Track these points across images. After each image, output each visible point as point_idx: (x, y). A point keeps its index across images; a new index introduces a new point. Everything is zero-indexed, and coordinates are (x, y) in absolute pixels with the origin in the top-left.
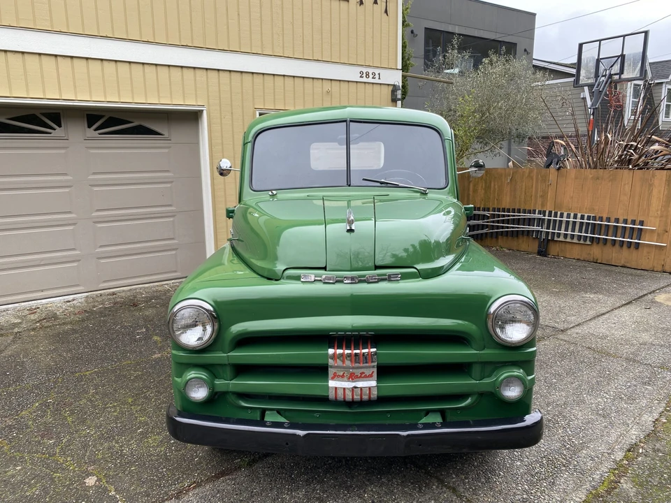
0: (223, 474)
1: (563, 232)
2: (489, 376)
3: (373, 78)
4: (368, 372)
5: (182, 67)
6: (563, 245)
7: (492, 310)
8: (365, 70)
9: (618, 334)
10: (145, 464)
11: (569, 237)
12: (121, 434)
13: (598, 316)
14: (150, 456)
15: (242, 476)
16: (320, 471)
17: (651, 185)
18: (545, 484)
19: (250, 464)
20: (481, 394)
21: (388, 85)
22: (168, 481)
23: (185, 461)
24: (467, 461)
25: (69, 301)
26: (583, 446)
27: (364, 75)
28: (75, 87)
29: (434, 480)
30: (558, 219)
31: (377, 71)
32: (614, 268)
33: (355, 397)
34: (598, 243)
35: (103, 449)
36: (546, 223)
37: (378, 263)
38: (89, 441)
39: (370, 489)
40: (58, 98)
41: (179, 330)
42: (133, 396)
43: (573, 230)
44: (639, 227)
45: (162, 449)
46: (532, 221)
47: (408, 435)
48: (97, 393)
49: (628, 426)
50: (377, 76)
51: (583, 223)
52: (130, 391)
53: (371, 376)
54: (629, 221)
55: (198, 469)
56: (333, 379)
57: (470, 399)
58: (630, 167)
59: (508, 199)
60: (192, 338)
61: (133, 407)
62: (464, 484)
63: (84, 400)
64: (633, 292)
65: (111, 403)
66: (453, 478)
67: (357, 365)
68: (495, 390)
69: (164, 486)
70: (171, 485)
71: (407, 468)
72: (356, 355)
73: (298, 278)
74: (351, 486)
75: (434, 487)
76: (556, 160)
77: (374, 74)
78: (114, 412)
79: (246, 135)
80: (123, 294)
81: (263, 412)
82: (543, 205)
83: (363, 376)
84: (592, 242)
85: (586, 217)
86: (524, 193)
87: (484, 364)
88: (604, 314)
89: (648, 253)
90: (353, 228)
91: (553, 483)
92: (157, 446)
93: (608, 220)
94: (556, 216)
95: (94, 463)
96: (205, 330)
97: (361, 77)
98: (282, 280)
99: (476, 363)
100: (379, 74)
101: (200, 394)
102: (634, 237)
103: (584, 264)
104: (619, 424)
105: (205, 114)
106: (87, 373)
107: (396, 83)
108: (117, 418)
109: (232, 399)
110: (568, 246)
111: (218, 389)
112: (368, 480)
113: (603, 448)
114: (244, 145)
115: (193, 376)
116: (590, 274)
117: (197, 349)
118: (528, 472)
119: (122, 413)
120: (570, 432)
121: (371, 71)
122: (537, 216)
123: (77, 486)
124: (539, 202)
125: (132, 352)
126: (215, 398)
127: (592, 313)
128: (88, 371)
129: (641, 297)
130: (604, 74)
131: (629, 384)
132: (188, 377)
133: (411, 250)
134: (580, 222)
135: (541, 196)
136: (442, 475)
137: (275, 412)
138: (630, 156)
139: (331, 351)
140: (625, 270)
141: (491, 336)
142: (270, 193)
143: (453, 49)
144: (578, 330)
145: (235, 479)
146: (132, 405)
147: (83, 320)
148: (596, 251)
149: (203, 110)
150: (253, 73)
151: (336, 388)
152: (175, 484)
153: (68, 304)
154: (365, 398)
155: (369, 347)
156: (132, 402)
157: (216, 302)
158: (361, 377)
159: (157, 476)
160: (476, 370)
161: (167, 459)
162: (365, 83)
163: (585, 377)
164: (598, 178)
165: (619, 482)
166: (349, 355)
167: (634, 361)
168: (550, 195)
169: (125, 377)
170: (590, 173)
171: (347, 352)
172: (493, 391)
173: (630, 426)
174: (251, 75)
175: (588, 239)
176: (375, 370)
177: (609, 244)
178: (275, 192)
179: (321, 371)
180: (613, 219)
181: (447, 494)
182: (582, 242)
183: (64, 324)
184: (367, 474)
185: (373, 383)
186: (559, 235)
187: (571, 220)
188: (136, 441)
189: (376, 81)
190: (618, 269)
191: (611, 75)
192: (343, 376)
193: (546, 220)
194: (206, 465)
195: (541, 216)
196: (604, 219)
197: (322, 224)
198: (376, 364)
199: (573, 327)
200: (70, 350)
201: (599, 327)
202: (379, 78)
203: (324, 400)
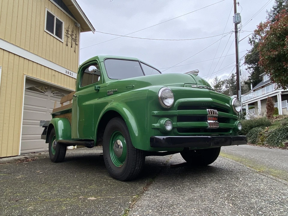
2: (235, 123)
20: (234, 129)
57: (231, 130)
68: (237, 127)
73: (190, 86)
77: (70, 73)
95: (78, 196)
97: (66, 73)
99: (232, 118)
105: (1, 70)
111: (173, 126)
117: (169, 108)
139: (208, 110)
141: (233, 110)
151: (210, 123)
174: (23, 59)
202: (72, 75)
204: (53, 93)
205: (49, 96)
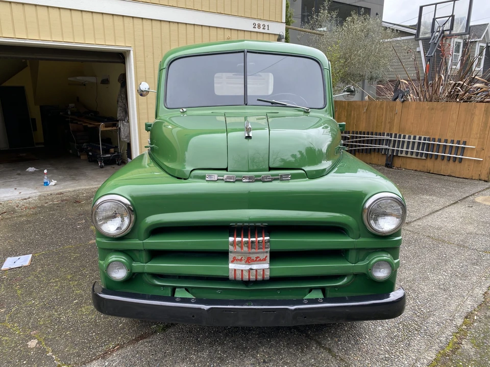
0: (142, 337)
1: (405, 149)
2: (363, 260)
3: (263, 29)
4: (262, 256)
5: (113, 15)
6: (405, 159)
7: (367, 205)
8: (257, 22)
9: (450, 226)
10: (78, 329)
11: (409, 153)
12: (60, 304)
13: (434, 212)
14: (83, 323)
15: (157, 338)
16: (221, 335)
17: (472, 114)
18: (402, 346)
19: (164, 330)
20: (356, 275)
21: (275, 34)
22: (96, 343)
23: (111, 326)
24: (339, 326)
25: (26, 199)
26: (430, 314)
27: (257, 26)
28: (26, 28)
29: (313, 342)
30: (401, 139)
31: (266, 23)
32: (443, 177)
33: (251, 277)
34: (431, 158)
35: (44, 317)
36: (392, 142)
37: (271, 166)
38: (34, 310)
39: (261, 350)
40: (13, 37)
41: (100, 220)
42: (72, 273)
43: (413, 148)
44: (463, 146)
45: (93, 317)
46: (381, 142)
47: (296, 309)
48: (43, 271)
49: (464, 298)
50: (266, 27)
51: (420, 143)
52: (70, 269)
53: (264, 260)
54: (455, 141)
55: (121, 333)
56: (232, 262)
57: (346, 278)
58: (458, 100)
59: (364, 125)
60: (112, 227)
61: (71, 282)
62: (338, 345)
63: (32, 277)
64: (459, 195)
65: (54, 279)
66: (328, 341)
67: (253, 250)
68: (367, 272)
69: (93, 348)
70: (99, 347)
71: (291, 332)
72: (252, 242)
73: (203, 177)
74: (246, 348)
75: (314, 348)
76: (401, 95)
77: (264, 25)
78: (55, 286)
79: (161, 64)
80: (69, 194)
81: (174, 289)
82: (390, 129)
83: (258, 259)
84: (427, 158)
85: (422, 139)
86: (376, 120)
87: (359, 250)
88: (437, 211)
89: (469, 165)
90: (251, 135)
91: (409, 344)
92: (89, 314)
93: (440, 140)
94: (400, 137)
95: (36, 328)
96: (123, 221)
97: (254, 27)
98: (190, 179)
99: (352, 249)
100: (268, 26)
101: (120, 274)
102: (458, 154)
103: (420, 173)
104: (457, 296)
105: (132, 53)
106: (36, 255)
107: (281, 34)
108: (58, 291)
109: (148, 279)
110: (409, 161)
111: (135, 270)
112: (260, 343)
113: (445, 316)
114: (160, 71)
115: (114, 259)
116: (425, 181)
117: (117, 236)
118: (388, 335)
119: (62, 287)
120: (419, 303)
121: (262, 23)
122: (386, 137)
123: (21, 347)
124: (388, 126)
125: (72, 238)
126: (133, 278)
127: (428, 210)
128: (37, 253)
129: (465, 198)
130: (438, 30)
131: (461, 265)
132: (110, 260)
133: (299, 156)
134: (418, 142)
135: (389, 122)
136: (319, 338)
137: (184, 289)
138: (458, 92)
139: (231, 239)
140: (451, 178)
141: (366, 227)
142: (181, 110)
143: (324, 10)
144: (419, 223)
145: (152, 341)
146: (70, 281)
147: (36, 214)
148: (429, 164)
149: (130, 50)
150: (169, 22)
151: (235, 270)
152: (102, 346)
153: (25, 201)
154: (260, 278)
155: (264, 235)
156: (71, 278)
157: (132, 197)
158: (256, 261)
159: (87, 339)
160: (352, 255)
161: (96, 325)
162: (257, 32)
163: (428, 260)
164: (433, 109)
165: (461, 344)
166: (247, 242)
167: (464, 247)
168: (396, 121)
169: (67, 258)
170: (427, 105)
171: (245, 239)
172: (366, 273)
173: (466, 298)
174: (168, 23)
175: (424, 155)
176: (268, 255)
177: (439, 159)
178: (185, 110)
179: (223, 255)
180: (443, 140)
181: (324, 354)
182: (419, 157)
183: (21, 216)
184: (259, 337)
185: (266, 266)
186: (402, 152)
187: (412, 140)
188: (72, 310)
189: (266, 31)
190: (446, 178)
191: (443, 31)
192: (241, 260)
193: (392, 141)
194: (128, 330)
195: (389, 138)
196: (437, 140)
197: (224, 132)
198: (269, 250)
199: (415, 221)
200: (24, 237)
201: (435, 221)
202: (268, 29)
203: (225, 279)
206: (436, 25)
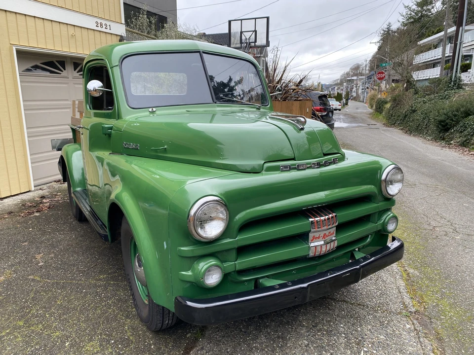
0: (188, 349)
3: (105, 28)
4: (332, 231)
7: (384, 177)
8: (99, 21)
15: (205, 344)
21: (117, 35)
27: (99, 25)
29: (329, 300)
31: (108, 23)
39: (301, 319)
50: (108, 27)
53: (333, 233)
56: (312, 241)
57: (369, 237)
62: (346, 296)
66: (337, 295)
68: (385, 227)
73: (278, 169)
74: (288, 322)
77: (106, 25)
81: (256, 281)
87: (379, 212)
90: (304, 127)
97: (97, 26)
98: (263, 172)
100: (110, 25)
107: (122, 34)
112: (294, 314)
114: (110, 68)
115: (210, 264)
121: (104, 22)
130: (246, 42)
132: (206, 267)
137: (267, 278)
141: (382, 193)
143: (143, 14)
145: (203, 348)
146: (29, 327)
151: (316, 247)
155: (332, 212)
158: (329, 235)
160: (375, 217)
162: (100, 31)
166: (324, 221)
176: (335, 229)
181: (345, 305)
189: (108, 31)
191: (250, 43)
192: (319, 238)
194: (167, 348)
198: (337, 224)
202: (110, 29)
204: (77, 71)
205: (71, 78)
206: (243, 38)
